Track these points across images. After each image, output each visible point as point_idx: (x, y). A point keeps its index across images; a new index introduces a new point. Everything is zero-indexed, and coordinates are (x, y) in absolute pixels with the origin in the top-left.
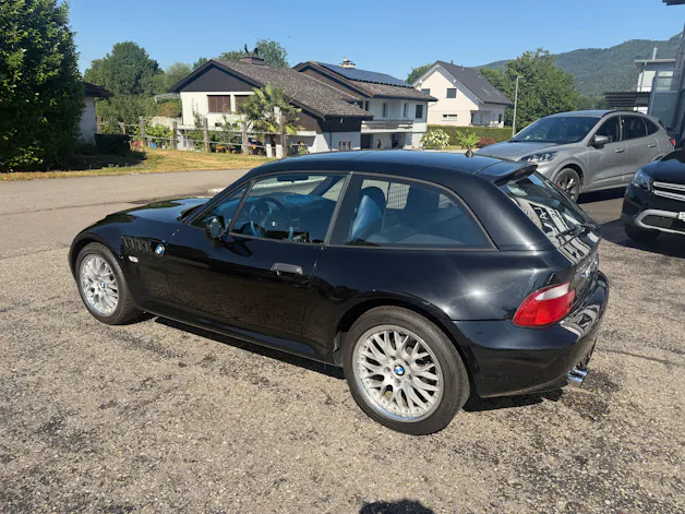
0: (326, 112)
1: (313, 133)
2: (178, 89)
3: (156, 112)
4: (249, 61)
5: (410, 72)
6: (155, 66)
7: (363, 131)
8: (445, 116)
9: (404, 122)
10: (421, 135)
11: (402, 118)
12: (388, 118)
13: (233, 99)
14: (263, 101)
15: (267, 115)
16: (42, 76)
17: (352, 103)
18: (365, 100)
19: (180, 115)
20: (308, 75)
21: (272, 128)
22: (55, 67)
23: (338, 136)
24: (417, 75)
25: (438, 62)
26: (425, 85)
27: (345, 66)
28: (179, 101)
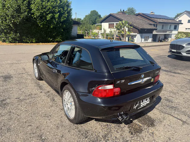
0: (141, 28)
1: (136, 34)
2: (101, 22)
3: (95, 28)
4: (121, 14)
5: (176, 15)
6: (100, 16)
7: (153, 33)
8: (186, 29)
9: (169, 31)
10: (175, 35)
11: (168, 29)
12: (164, 29)
13: (115, 25)
14: (121, 25)
15: (123, 29)
16: (62, 20)
17: (151, 25)
18: (156, 24)
19: (101, 29)
20: (138, 17)
21: (123, 32)
22: (65, 17)
23: (144, 35)
24: (178, 15)
25: (186, 11)
26: (180, 19)
27: (151, 14)
28: (101, 25)
